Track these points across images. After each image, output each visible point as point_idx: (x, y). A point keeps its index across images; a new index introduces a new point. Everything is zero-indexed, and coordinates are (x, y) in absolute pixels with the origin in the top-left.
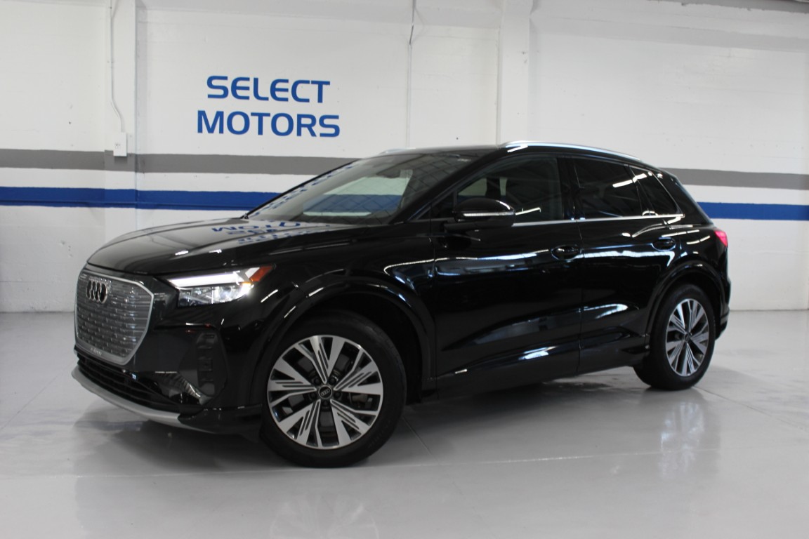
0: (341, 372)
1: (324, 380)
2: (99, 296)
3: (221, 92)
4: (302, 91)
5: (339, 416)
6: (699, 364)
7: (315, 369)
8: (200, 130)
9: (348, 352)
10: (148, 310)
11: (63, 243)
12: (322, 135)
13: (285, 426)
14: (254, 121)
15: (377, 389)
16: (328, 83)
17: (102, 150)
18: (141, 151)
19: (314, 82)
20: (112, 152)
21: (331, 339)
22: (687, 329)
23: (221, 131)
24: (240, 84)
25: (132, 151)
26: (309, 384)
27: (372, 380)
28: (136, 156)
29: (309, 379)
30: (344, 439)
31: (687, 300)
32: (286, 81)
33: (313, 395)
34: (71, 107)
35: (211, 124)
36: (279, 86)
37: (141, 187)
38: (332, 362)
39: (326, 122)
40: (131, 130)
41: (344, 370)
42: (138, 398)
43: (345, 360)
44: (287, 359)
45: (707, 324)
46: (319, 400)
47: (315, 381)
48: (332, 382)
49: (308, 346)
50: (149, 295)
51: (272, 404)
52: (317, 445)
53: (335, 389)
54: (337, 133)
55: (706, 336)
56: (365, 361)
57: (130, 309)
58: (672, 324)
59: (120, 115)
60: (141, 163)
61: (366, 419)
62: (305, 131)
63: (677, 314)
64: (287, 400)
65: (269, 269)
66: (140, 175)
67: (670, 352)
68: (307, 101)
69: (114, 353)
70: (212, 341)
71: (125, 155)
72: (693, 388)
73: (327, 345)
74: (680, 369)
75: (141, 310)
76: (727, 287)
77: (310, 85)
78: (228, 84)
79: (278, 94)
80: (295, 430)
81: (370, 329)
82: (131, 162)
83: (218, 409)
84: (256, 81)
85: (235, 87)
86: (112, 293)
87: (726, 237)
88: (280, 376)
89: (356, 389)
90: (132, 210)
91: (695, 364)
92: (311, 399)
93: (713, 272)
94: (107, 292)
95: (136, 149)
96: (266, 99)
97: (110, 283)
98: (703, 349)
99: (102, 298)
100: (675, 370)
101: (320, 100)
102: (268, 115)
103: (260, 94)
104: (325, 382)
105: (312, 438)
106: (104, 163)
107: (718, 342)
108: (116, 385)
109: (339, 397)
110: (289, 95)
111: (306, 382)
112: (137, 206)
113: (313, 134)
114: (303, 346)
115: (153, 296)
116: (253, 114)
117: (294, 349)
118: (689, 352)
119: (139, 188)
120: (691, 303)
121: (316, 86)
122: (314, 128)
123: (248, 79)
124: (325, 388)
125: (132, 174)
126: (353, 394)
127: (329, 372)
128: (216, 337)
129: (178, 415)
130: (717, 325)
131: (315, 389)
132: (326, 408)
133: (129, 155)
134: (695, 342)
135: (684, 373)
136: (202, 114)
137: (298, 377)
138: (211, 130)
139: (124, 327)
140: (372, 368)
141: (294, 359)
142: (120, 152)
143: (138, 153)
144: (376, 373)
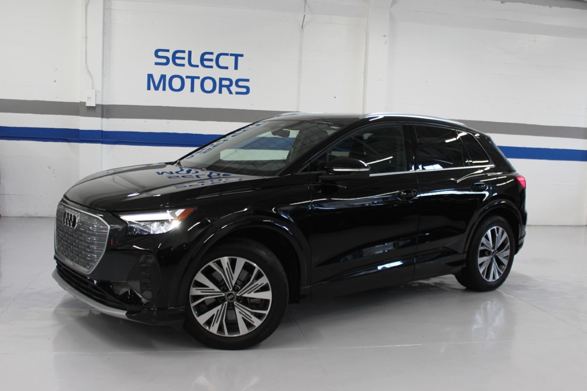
0: (242, 282)
1: (230, 288)
2: (71, 224)
3: (164, 61)
4: (223, 61)
5: (240, 313)
6: (502, 273)
7: (223, 280)
8: (149, 88)
9: (248, 268)
10: (106, 237)
11: (49, 168)
12: (237, 93)
14: (188, 82)
15: (268, 295)
16: (242, 55)
17: (78, 101)
18: (107, 102)
19: (232, 55)
20: (85, 103)
21: (236, 259)
22: (493, 248)
23: (164, 89)
24: (178, 55)
25: (99, 102)
26: (219, 291)
27: (264, 289)
28: (103, 106)
29: (219, 287)
30: (243, 330)
31: (495, 227)
32: (212, 53)
33: (222, 298)
34: (56, 70)
35: (157, 84)
36: (206, 57)
37: (106, 128)
38: (236, 276)
39: (240, 83)
40: (99, 88)
41: (244, 281)
42: (98, 298)
43: (246, 273)
44: (204, 273)
45: (509, 244)
46: (227, 302)
47: (223, 288)
48: (236, 289)
49: (219, 264)
50: (106, 226)
51: (193, 305)
52: (224, 334)
53: (237, 295)
54: (247, 92)
55: (508, 253)
56: (259, 276)
57: (94, 235)
58: (483, 244)
59: (91, 76)
60: (105, 111)
61: (259, 316)
62: (224, 90)
63: (487, 237)
64: (204, 301)
65: (192, 210)
66: (104, 120)
67: (481, 265)
68: (227, 68)
69: (81, 265)
70: (151, 261)
71: (95, 106)
72: (497, 289)
73: (233, 263)
74: (488, 276)
75: (101, 237)
76: (524, 216)
77: (229, 57)
78: (170, 55)
79: (206, 63)
80: (209, 322)
81: (263, 253)
82: (99, 110)
83: (154, 309)
84: (190, 53)
85: (174, 57)
86: (81, 222)
87: (525, 181)
88: (199, 285)
89: (253, 295)
90: (98, 145)
91: (499, 273)
92: (220, 301)
93: (515, 207)
94: (77, 221)
95: (102, 101)
96: (197, 66)
97: (80, 215)
98: (505, 262)
99: (74, 225)
100: (484, 278)
101: (236, 68)
102: (198, 78)
103: (193, 63)
104: (231, 290)
105: (220, 329)
106: (79, 110)
107: (516, 257)
108: (83, 287)
109: (240, 300)
110: (213, 64)
111: (217, 289)
112: (102, 142)
113: (231, 93)
114: (215, 263)
115: (109, 227)
116: (187, 77)
117: (209, 266)
118: (495, 265)
119: (104, 129)
120: (498, 229)
121: (234, 57)
122: (231, 88)
123: (184, 52)
124: (231, 294)
125: (100, 119)
126: (250, 298)
127: (234, 282)
128: (153, 258)
129: (126, 312)
130: (516, 244)
131: (224, 295)
132: (231, 307)
133: (97, 105)
134: (499, 257)
135: (491, 280)
136: (150, 77)
137: (211, 286)
138: (157, 88)
139: (88, 247)
140: (264, 280)
141: (209, 273)
142: (91, 103)
143: (104, 104)
144: (267, 284)
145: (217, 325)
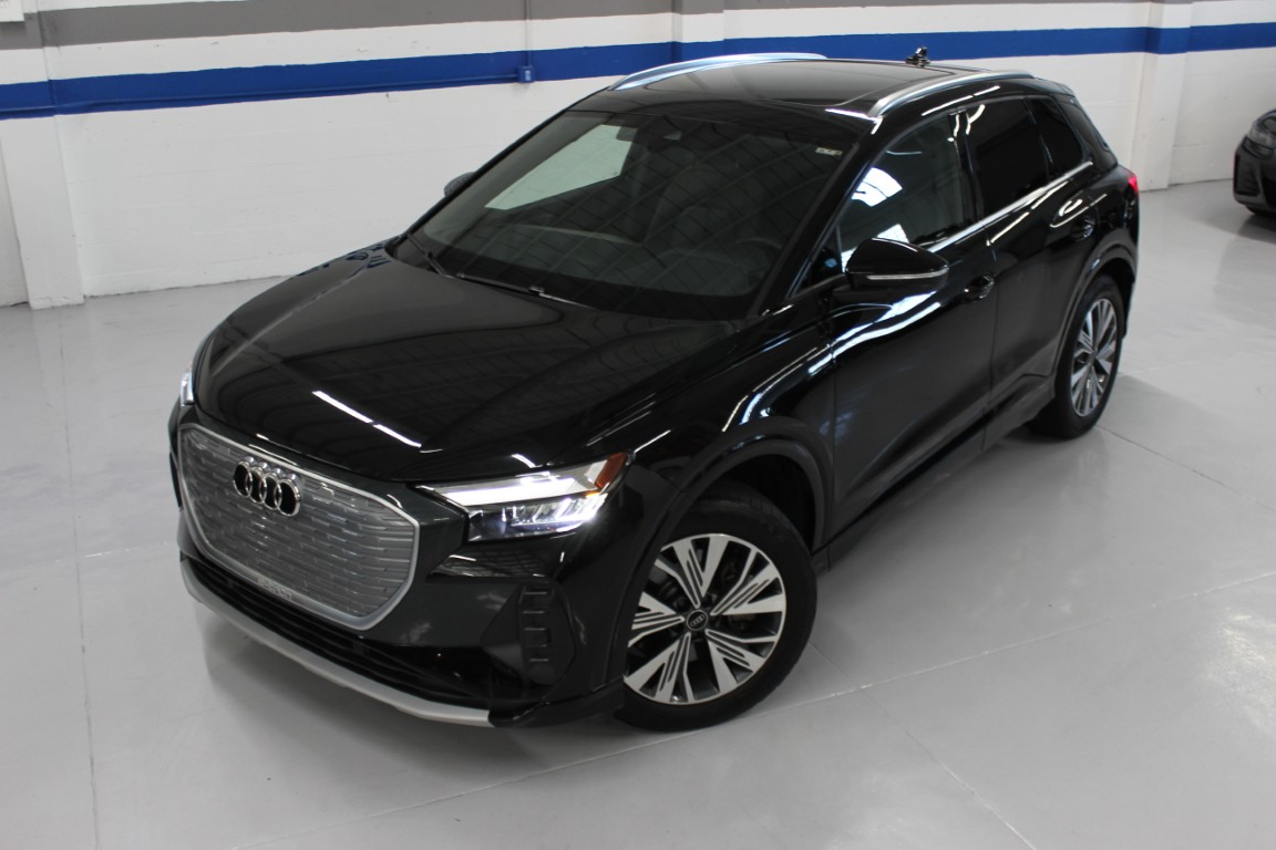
1: (696, 603)
2: (277, 502)
5: (720, 652)
6: (1102, 390)
7: (679, 586)
10: (411, 547)
13: (636, 680)
15: (777, 603)
21: (707, 540)
22: (1094, 345)
25: (31, 8)
26: (671, 612)
27: (770, 591)
28: (39, 15)
29: (671, 606)
30: (727, 682)
31: (1097, 303)
33: (680, 628)
37: (57, 72)
38: (708, 574)
41: (726, 584)
45: (1115, 325)
46: (690, 633)
47: (681, 607)
48: (708, 603)
49: (670, 556)
50: (406, 520)
52: (687, 699)
53: (712, 614)
55: (1112, 347)
56: (759, 565)
58: (1080, 346)
60: (48, 28)
61: (759, 649)
63: (1086, 327)
64: (642, 640)
65: (622, 460)
67: (1074, 388)
70: (547, 600)
71: (20, 18)
72: (1095, 427)
73: (701, 550)
74: (1082, 408)
75: (394, 547)
80: (653, 683)
82: (33, 28)
86: (311, 502)
89: (745, 609)
91: (1098, 392)
92: (675, 635)
94: (298, 499)
95: (37, 5)
98: (1107, 366)
100: (1077, 411)
105: (678, 690)
109: (718, 624)
111: (666, 611)
114: (662, 556)
115: (415, 523)
119: (53, 76)
120: (1101, 304)
124: (698, 615)
125: (40, 51)
126: (739, 616)
127: (704, 590)
129: (487, 713)
131: (683, 619)
132: (695, 640)
133: (28, 16)
134: (1100, 360)
135: (1086, 411)
140: (771, 573)
142: (11, 13)
143: (42, 9)
144: (777, 580)
145: (670, 685)
